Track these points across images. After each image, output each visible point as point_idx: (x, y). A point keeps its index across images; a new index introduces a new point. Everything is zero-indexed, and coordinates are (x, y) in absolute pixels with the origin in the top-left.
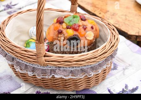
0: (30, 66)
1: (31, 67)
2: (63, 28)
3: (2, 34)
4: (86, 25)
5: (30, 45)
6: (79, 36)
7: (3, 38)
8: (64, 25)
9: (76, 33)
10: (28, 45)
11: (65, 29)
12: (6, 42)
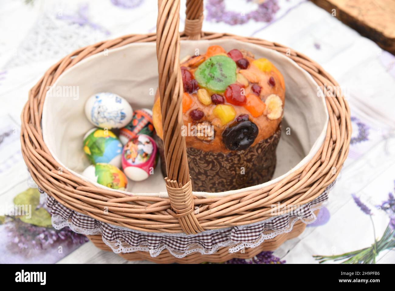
0: (152, 236)
1: (156, 237)
2: (202, 103)
3: (43, 157)
4: (256, 81)
5: (102, 149)
6: (251, 117)
7: (53, 173)
8: (204, 96)
9: (241, 111)
10: (96, 150)
11: (208, 106)
12: (65, 183)
